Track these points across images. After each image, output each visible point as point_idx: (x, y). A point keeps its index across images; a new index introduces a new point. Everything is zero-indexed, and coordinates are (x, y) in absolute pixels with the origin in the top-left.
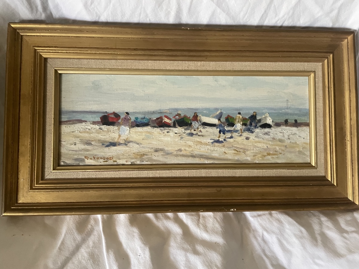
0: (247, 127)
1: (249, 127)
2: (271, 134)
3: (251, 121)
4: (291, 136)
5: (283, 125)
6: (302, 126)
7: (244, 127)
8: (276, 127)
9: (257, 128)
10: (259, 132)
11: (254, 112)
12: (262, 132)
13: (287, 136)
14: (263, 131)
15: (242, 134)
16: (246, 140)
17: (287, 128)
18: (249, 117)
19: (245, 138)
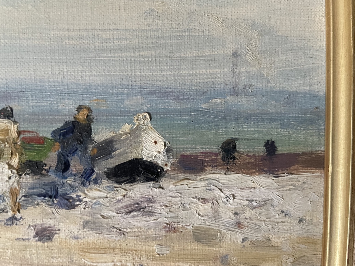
0: (45, 180)
1: (53, 177)
2: (157, 208)
3: (63, 147)
4: (248, 213)
5: (214, 165)
6: (298, 169)
7: (28, 179)
8: (181, 176)
9: (96, 182)
10: (101, 201)
11: (80, 108)
12: (119, 201)
13: (232, 216)
14: (120, 197)
15: (18, 216)
16: (39, 243)
17: (233, 176)
18: (54, 132)
19: (33, 233)
